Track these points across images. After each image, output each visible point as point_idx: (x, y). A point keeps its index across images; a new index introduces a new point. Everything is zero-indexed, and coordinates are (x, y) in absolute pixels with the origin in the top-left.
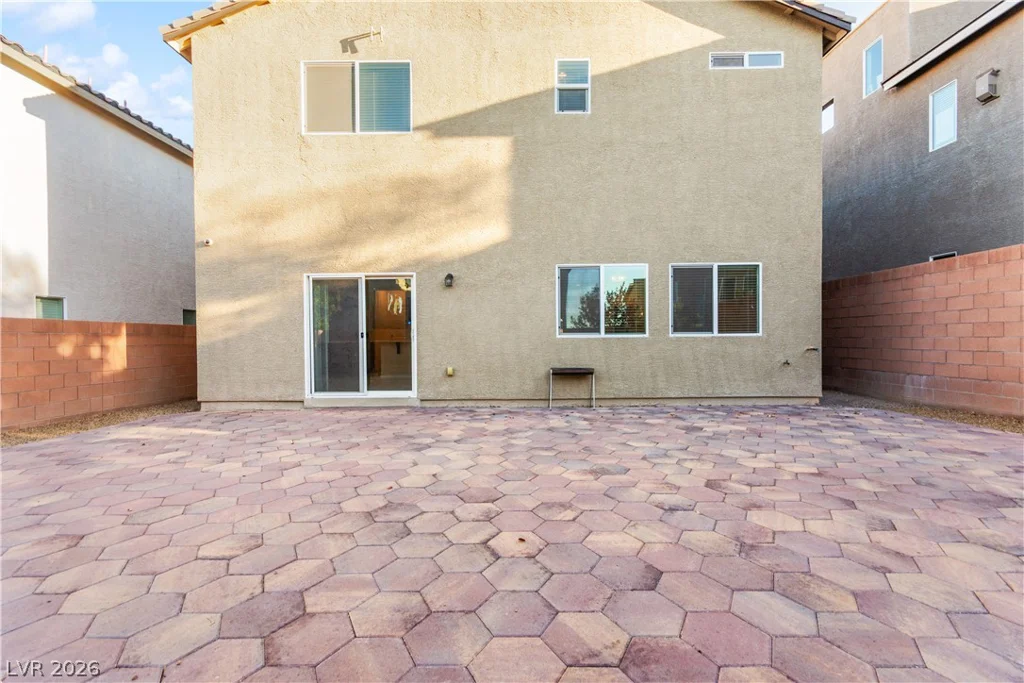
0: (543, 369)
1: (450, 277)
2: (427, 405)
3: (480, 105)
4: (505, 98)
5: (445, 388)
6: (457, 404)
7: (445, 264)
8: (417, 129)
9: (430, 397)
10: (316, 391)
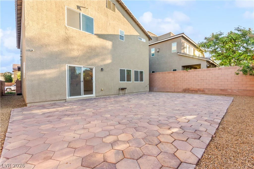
0: (118, 88)
1: (102, 69)
2: (97, 97)
3: (107, 33)
4: (111, 34)
5: (101, 93)
6: (103, 97)
7: (101, 66)
8: (95, 34)
9: (98, 95)
10: (70, 96)
